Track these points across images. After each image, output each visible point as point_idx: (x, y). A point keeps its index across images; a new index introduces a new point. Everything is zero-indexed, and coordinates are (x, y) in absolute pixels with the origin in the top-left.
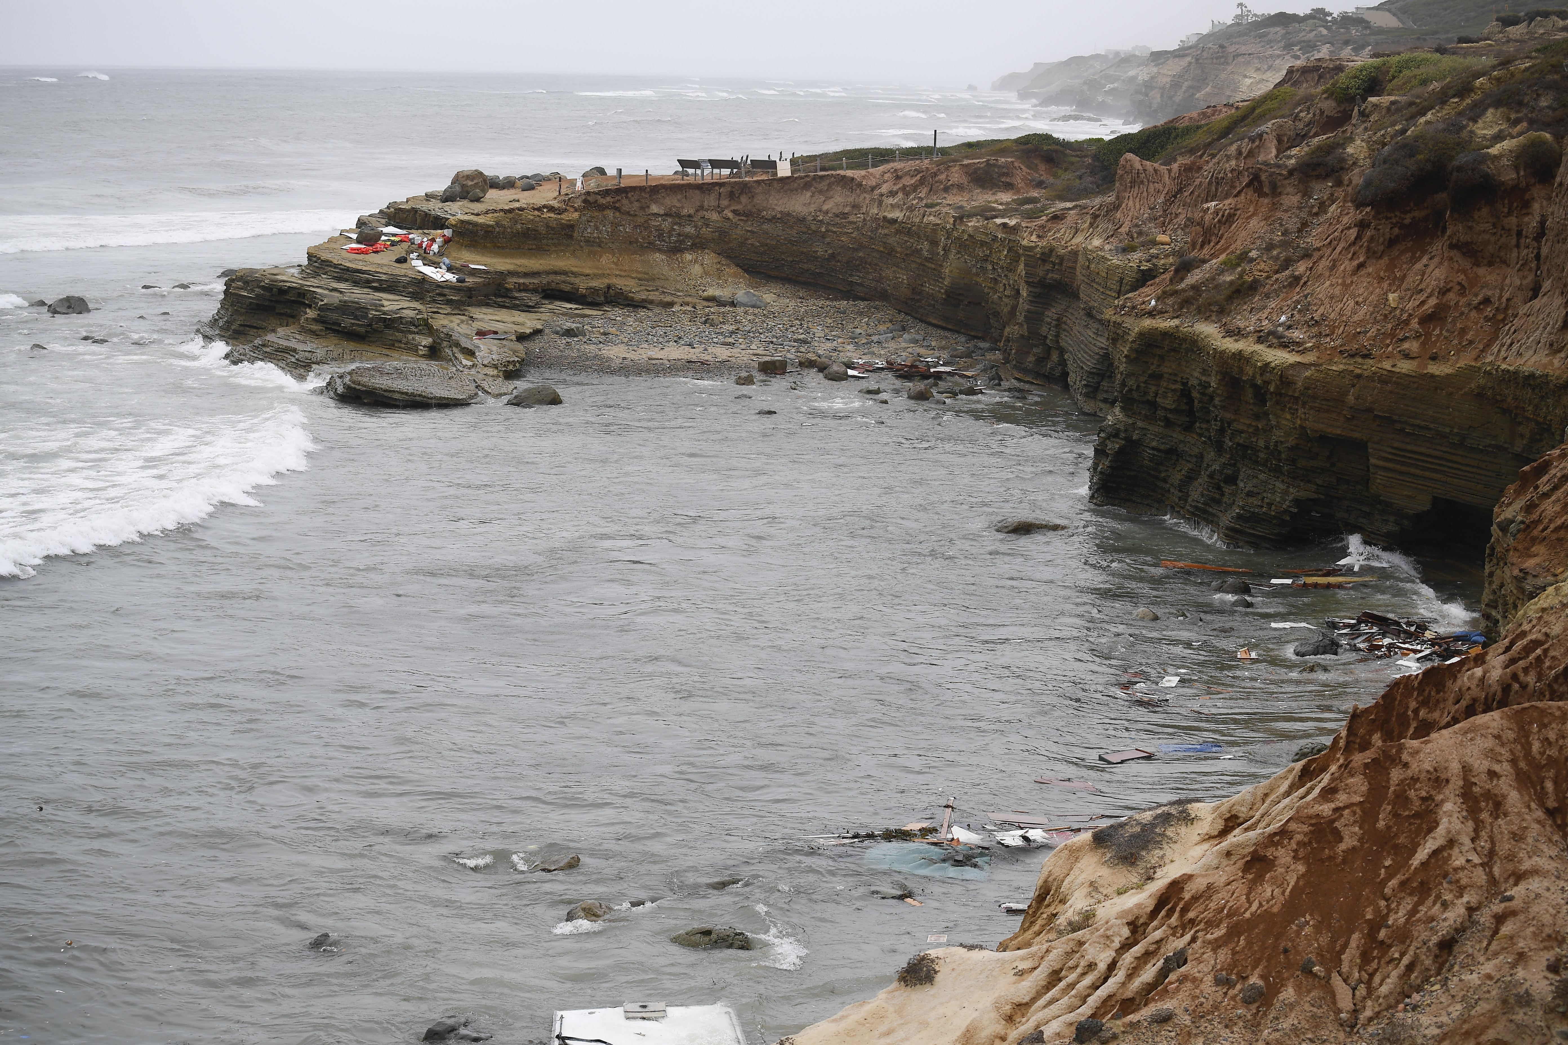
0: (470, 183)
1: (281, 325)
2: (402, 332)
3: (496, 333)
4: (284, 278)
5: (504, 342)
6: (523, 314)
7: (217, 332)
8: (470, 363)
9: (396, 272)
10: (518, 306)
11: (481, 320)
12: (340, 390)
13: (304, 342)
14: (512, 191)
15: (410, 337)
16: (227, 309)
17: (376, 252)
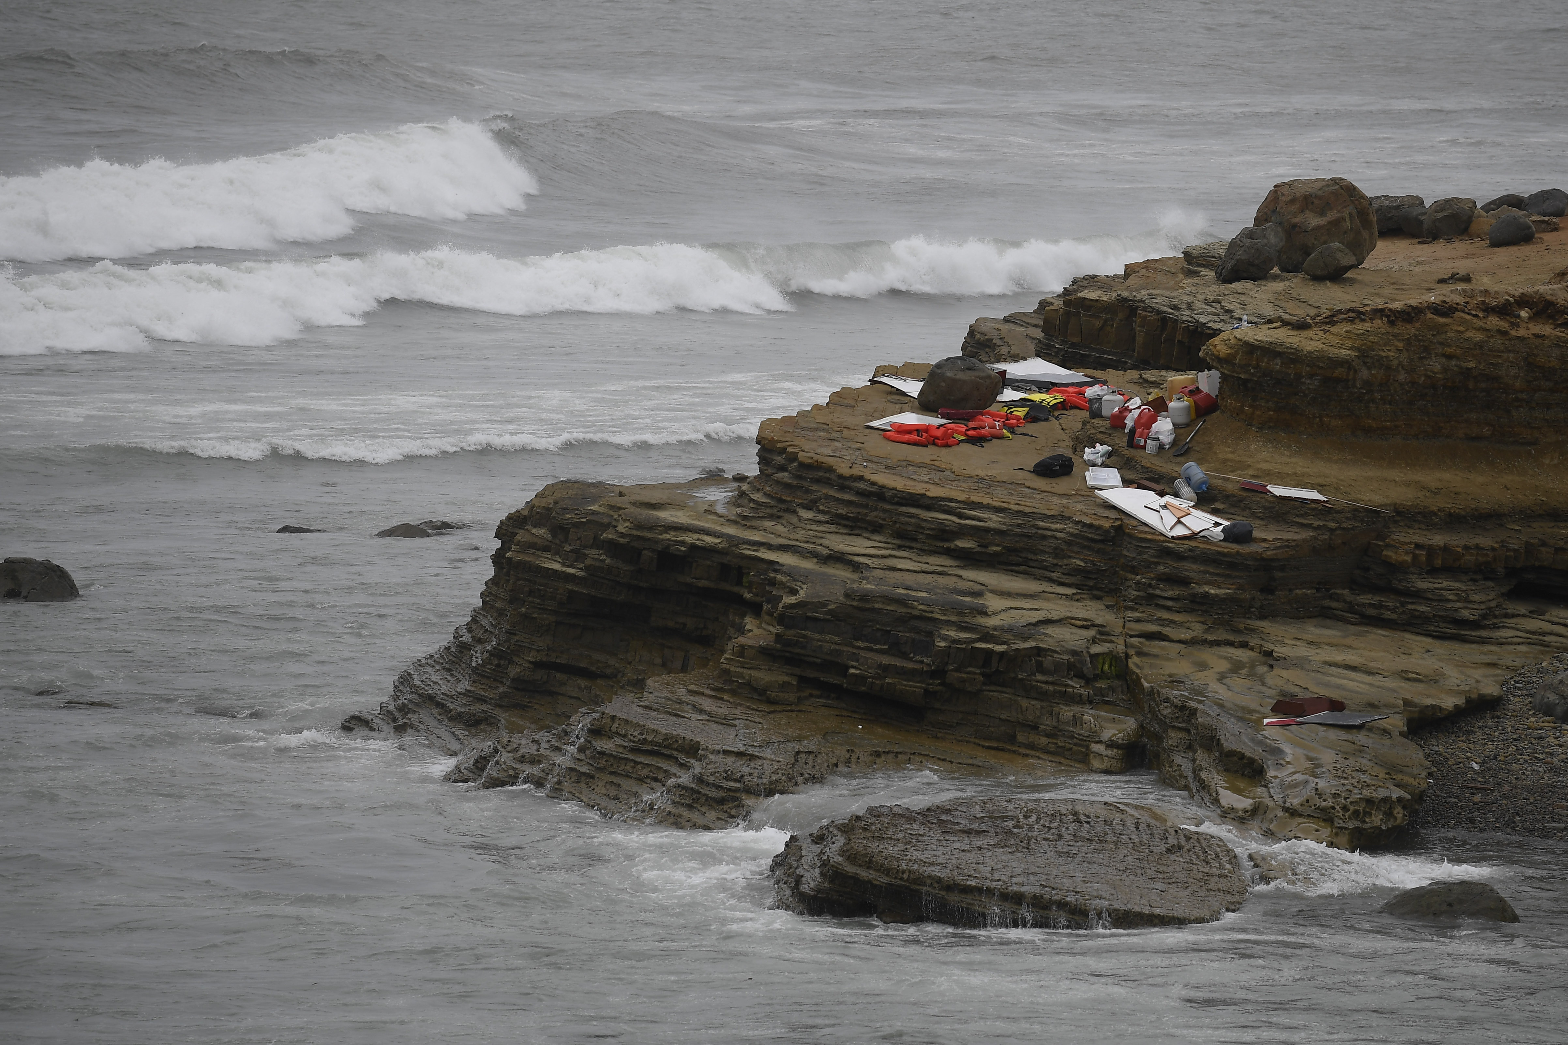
0: (1314, 221)
1: (666, 667)
2: (1043, 696)
3: (1336, 706)
4: (682, 518)
5: (1361, 738)
6: (1441, 648)
7: (465, 685)
8: (1243, 803)
9: (1032, 504)
10: (1426, 619)
11: (1299, 664)
12: (811, 879)
13: (726, 722)
14: (1461, 247)
15: (1067, 712)
16: (501, 613)
17: (977, 440)
